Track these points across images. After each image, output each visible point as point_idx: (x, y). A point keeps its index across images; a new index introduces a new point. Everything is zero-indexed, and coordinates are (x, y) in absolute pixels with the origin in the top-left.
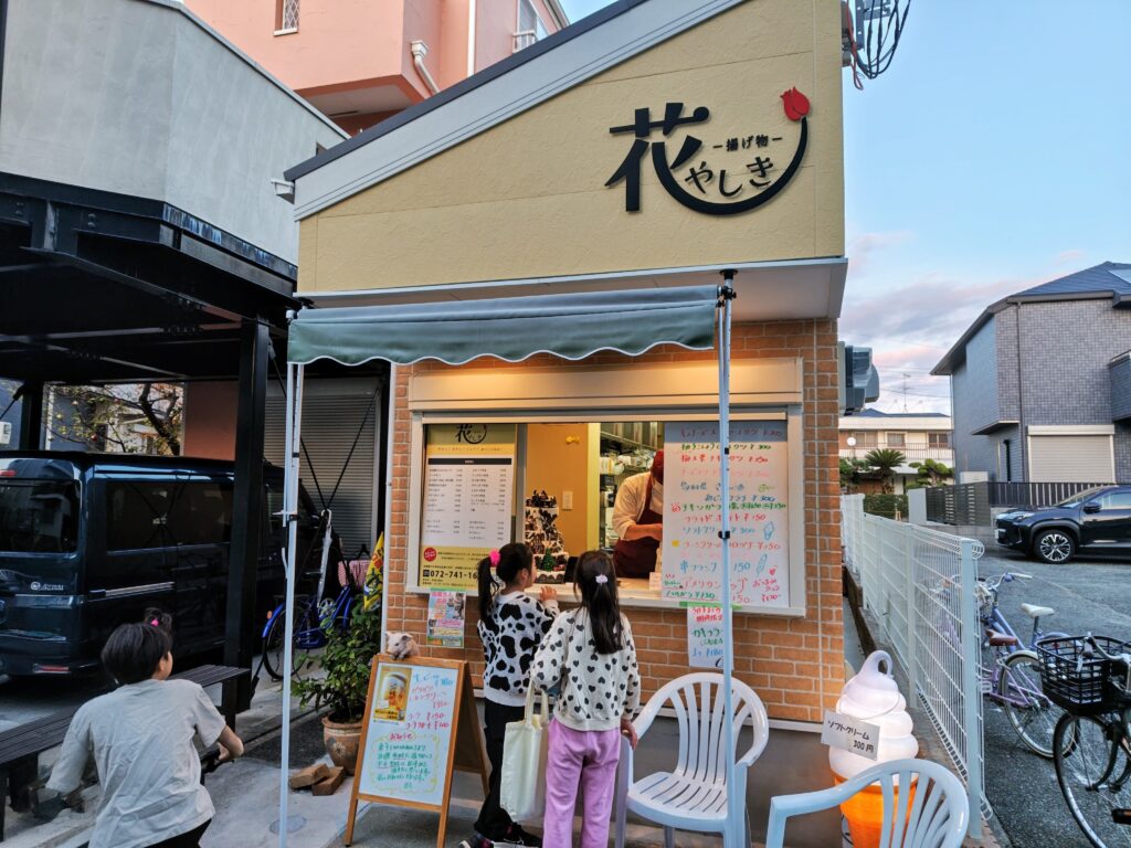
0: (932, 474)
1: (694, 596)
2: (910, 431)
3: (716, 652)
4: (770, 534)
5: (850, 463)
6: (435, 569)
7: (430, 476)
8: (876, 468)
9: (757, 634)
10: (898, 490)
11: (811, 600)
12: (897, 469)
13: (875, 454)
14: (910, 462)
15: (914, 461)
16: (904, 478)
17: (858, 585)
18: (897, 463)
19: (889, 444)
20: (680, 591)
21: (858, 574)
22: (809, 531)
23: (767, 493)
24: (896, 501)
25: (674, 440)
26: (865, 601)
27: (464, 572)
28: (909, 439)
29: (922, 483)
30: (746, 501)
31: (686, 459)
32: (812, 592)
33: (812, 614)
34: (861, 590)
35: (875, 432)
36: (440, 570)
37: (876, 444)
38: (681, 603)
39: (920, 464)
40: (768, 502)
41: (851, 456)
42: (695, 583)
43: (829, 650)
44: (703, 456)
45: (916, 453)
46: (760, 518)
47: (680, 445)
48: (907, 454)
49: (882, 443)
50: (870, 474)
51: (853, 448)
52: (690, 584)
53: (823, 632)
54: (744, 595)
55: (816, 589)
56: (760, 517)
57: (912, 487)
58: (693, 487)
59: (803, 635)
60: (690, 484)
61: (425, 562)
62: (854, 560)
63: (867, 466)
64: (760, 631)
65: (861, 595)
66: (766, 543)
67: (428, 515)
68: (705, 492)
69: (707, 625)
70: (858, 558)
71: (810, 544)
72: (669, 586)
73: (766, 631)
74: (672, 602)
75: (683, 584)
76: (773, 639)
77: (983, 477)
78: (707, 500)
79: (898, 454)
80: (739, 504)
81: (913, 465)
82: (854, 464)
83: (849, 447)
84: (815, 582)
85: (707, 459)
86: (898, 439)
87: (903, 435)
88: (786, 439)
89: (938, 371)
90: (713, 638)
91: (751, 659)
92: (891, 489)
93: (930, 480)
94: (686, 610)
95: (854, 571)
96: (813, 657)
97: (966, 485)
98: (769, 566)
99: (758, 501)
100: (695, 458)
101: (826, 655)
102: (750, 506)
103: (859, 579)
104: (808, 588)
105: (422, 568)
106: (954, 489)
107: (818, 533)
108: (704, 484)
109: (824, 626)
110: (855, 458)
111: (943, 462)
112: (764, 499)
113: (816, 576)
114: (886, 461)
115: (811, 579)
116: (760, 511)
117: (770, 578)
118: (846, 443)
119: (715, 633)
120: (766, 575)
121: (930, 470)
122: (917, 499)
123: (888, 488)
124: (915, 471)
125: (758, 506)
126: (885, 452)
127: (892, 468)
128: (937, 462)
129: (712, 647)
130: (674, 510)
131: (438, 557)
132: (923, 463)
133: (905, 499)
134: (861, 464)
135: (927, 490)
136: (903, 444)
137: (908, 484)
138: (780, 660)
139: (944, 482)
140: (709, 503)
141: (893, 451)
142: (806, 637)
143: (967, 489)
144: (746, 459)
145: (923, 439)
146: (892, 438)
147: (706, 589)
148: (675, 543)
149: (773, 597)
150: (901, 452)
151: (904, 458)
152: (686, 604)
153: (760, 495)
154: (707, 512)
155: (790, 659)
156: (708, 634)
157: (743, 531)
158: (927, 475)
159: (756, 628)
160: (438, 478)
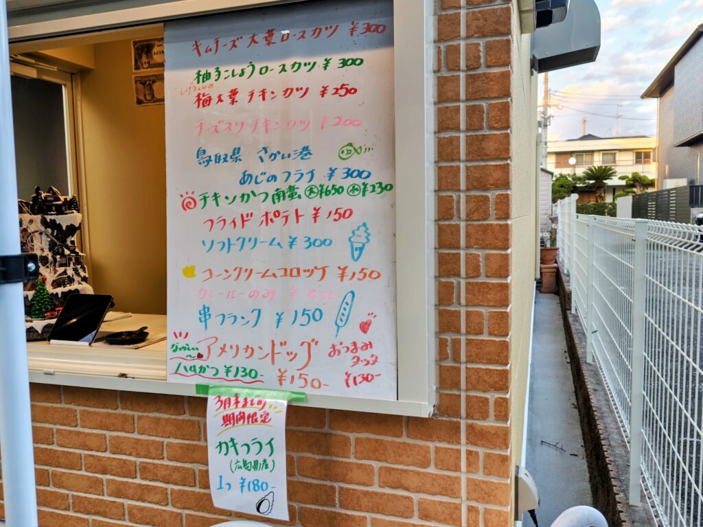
0: (637, 184)
1: (222, 374)
2: (620, 150)
3: (256, 485)
4: (361, 249)
5: (570, 179)
8: (592, 182)
9: (347, 439)
10: (609, 199)
11: (447, 379)
12: (609, 182)
13: (591, 170)
14: (619, 176)
15: (624, 175)
16: (614, 189)
17: (567, 288)
18: (608, 177)
19: (603, 162)
20: (198, 363)
21: (568, 275)
22: (446, 238)
23: (355, 163)
24: (607, 207)
25: (182, 65)
26: (573, 304)
28: (619, 156)
29: (628, 192)
30: (316, 182)
31: (203, 101)
32: (449, 363)
33: (447, 406)
34: (570, 293)
35: (592, 152)
37: (592, 162)
38: (198, 387)
39: (627, 177)
40: (359, 181)
41: (572, 173)
42: (223, 350)
43: (480, 476)
44: (234, 93)
45: (625, 168)
46: (342, 216)
47: (192, 73)
48: (617, 169)
49: (598, 161)
50: (586, 187)
51: (574, 166)
52: (216, 350)
53: (469, 442)
54: (311, 373)
55: (456, 358)
56: (342, 214)
57: (620, 196)
58: (218, 159)
59: (432, 445)
60: (211, 152)
62: (566, 261)
63: (585, 180)
64: (352, 436)
65: (570, 299)
66: (354, 267)
68: (239, 167)
69: (242, 432)
70: (569, 259)
71: (446, 266)
72: (178, 353)
73: (363, 435)
74: (185, 385)
75: (204, 352)
76: (376, 451)
77: (683, 182)
78: (242, 182)
79: (610, 169)
80: (302, 187)
81: (622, 178)
82: (574, 179)
83: (570, 166)
84: (456, 343)
85: (242, 97)
86: (610, 158)
87: (615, 154)
88: (389, 41)
89: (649, 94)
90: (251, 458)
91: (337, 485)
92: (603, 198)
93: (635, 190)
94: (206, 400)
95: (566, 272)
96: (450, 488)
97: (669, 190)
98: (358, 316)
99: (338, 180)
100: (220, 100)
101: (473, 485)
102: (324, 192)
103: (568, 282)
104: (442, 354)
106: (658, 194)
107: (463, 243)
108: (237, 151)
109: (470, 428)
110: (575, 174)
111: (646, 175)
112: (349, 174)
113: (458, 331)
114: (600, 176)
115: (449, 337)
116: (342, 201)
117: (361, 338)
118: (568, 162)
119: (255, 448)
120: (352, 333)
121: (636, 181)
122: (625, 204)
123: (601, 197)
124: (623, 183)
125: (338, 190)
126: (600, 168)
127: (605, 181)
128: (642, 175)
129: (251, 475)
130: (185, 206)
132: (630, 176)
133: (614, 205)
134: (580, 179)
135: (633, 197)
136: (615, 162)
137: (617, 194)
138: (387, 491)
139: (646, 191)
140: (247, 189)
141: (606, 167)
142: (437, 450)
143: (669, 194)
144: (315, 91)
145: (631, 157)
146: (606, 157)
147: (242, 361)
148: (189, 272)
149: (366, 379)
150: (613, 168)
151: (615, 172)
152: (205, 388)
153: (341, 166)
154: (243, 208)
155: (407, 489)
156: (242, 450)
157: (311, 243)
158: (633, 186)
159: (346, 429)
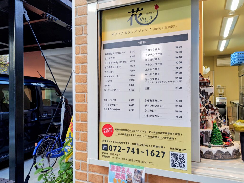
6: (113, 144)
7: (106, 59)
27: (141, 149)
36: (117, 145)
61: (103, 137)
67: (105, 95)
105: (101, 143)
131: (115, 132)
160: (113, 60)
